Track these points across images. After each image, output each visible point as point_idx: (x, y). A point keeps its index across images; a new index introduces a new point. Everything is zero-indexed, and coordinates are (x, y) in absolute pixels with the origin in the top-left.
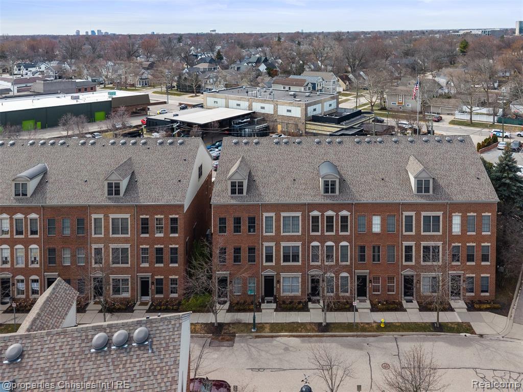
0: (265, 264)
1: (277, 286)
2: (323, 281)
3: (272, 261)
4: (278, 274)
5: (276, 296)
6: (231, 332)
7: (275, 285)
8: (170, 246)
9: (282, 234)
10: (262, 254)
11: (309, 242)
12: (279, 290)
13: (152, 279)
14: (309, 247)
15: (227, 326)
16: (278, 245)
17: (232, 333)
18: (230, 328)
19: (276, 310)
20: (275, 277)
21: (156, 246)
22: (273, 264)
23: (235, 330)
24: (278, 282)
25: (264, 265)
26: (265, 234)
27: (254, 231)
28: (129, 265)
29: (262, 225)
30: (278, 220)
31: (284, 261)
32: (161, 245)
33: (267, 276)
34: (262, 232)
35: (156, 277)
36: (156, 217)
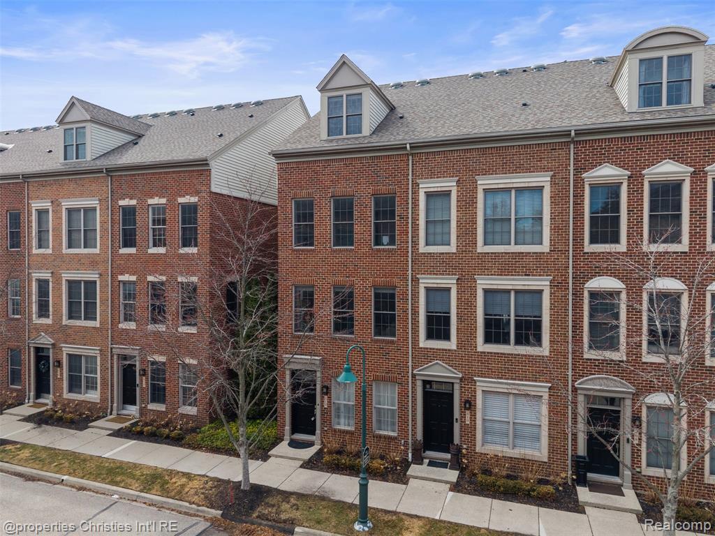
0: (424, 343)
1: (463, 416)
2: (636, 419)
3: (447, 337)
4: (467, 380)
5: (459, 449)
6: (283, 516)
7: (457, 414)
8: (181, 279)
9: (481, 248)
10: (415, 313)
11: (581, 278)
12: (469, 431)
13: (142, 361)
14: (578, 295)
15: (279, 498)
16: (466, 286)
17: (285, 521)
18: (285, 506)
19: (456, 487)
20: (457, 387)
22: (452, 344)
23: (296, 514)
24: (469, 405)
25: (421, 345)
26: (423, 248)
27: (392, 242)
28: (97, 324)
29: (415, 219)
30: (467, 203)
31: (488, 339)
32: (161, 274)
33: (429, 382)
34: (415, 244)
35: (151, 358)
36: (150, 201)
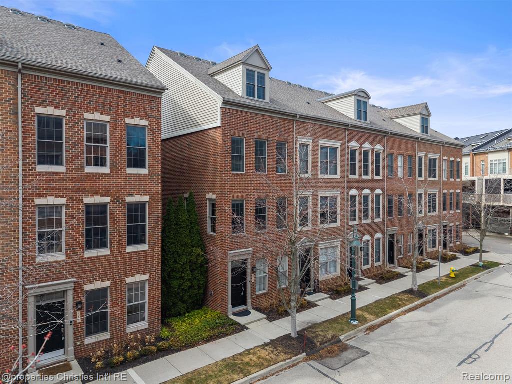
4: (315, 245)
6: (329, 337)
8: (129, 199)
9: (320, 176)
10: (297, 212)
11: (348, 190)
12: (317, 272)
13: (75, 295)
14: (348, 198)
16: (315, 196)
18: (320, 333)
21: (88, 200)
22: (309, 227)
25: (298, 230)
29: (296, 158)
30: (315, 152)
32: (103, 196)
34: (296, 172)
35: (89, 287)
36: (87, 116)
